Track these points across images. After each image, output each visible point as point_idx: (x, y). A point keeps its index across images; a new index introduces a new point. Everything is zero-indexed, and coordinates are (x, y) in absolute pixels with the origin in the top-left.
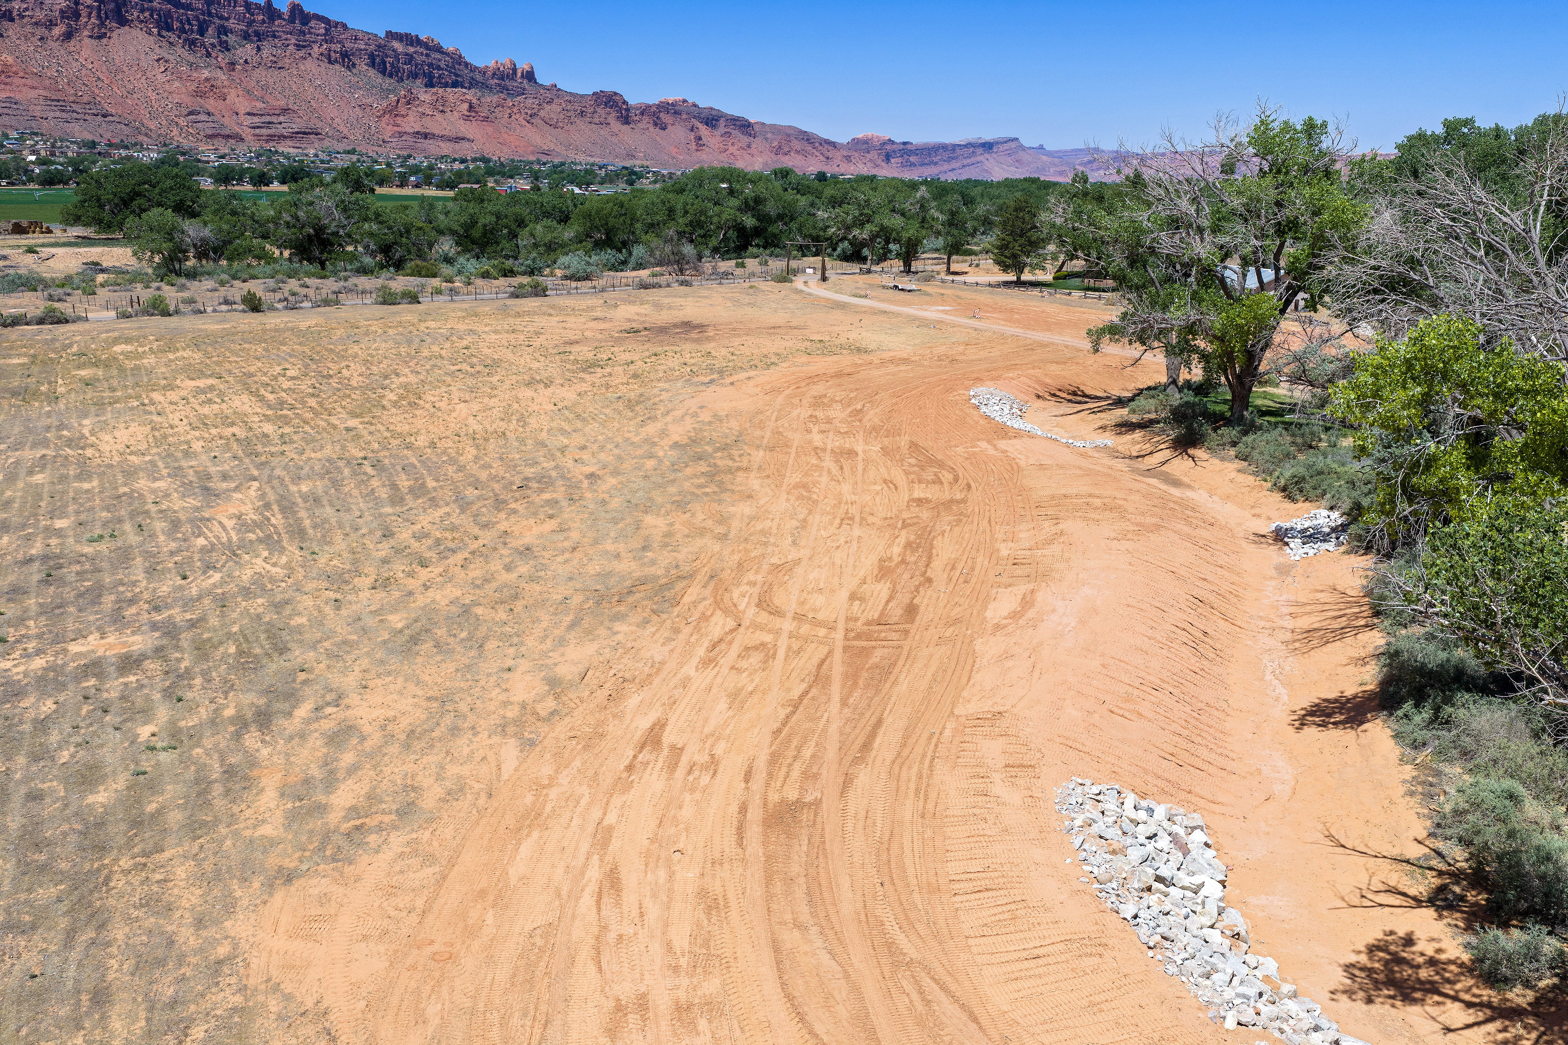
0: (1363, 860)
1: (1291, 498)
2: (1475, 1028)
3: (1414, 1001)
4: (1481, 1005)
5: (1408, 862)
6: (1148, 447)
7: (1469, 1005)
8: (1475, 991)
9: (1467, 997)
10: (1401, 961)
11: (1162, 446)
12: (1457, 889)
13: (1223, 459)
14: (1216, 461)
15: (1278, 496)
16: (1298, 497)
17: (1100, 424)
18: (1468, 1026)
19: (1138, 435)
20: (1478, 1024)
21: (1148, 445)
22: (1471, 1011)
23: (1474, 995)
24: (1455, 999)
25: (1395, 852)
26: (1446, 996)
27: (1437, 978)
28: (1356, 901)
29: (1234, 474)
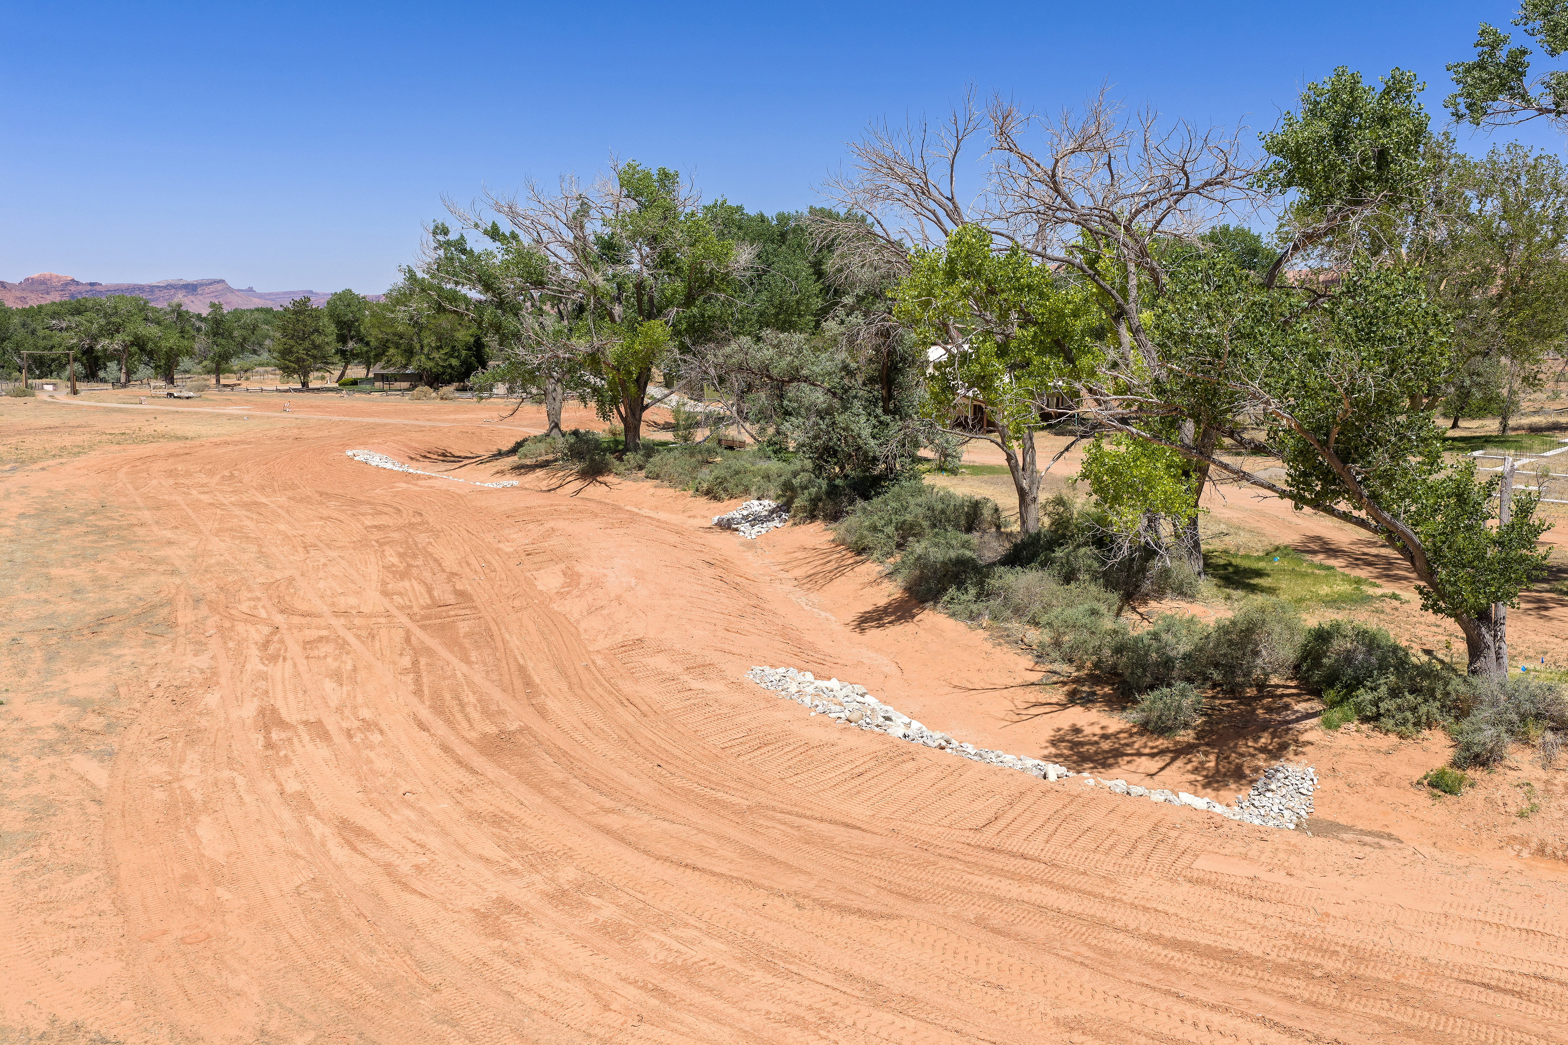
0: (997, 693)
1: (717, 498)
2: (1168, 768)
3: (1110, 766)
4: (1162, 752)
5: (1033, 684)
6: (555, 482)
7: (1152, 756)
8: (1150, 744)
9: (1147, 751)
10: (1082, 744)
11: (570, 479)
12: (1085, 689)
13: (635, 480)
14: (630, 483)
15: (703, 500)
16: (723, 496)
17: (495, 470)
18: (1162, 769)
19: (540, 473)
20: (1168, 765)
21: (554, 480)
22: (1157, 758)
23: (1152, 748)
24: (1139, 754)
25: (1019, 681)
26: (1132, 755)
27: (1117, 746)
28: (1017, 718)
29: (652, 490)
